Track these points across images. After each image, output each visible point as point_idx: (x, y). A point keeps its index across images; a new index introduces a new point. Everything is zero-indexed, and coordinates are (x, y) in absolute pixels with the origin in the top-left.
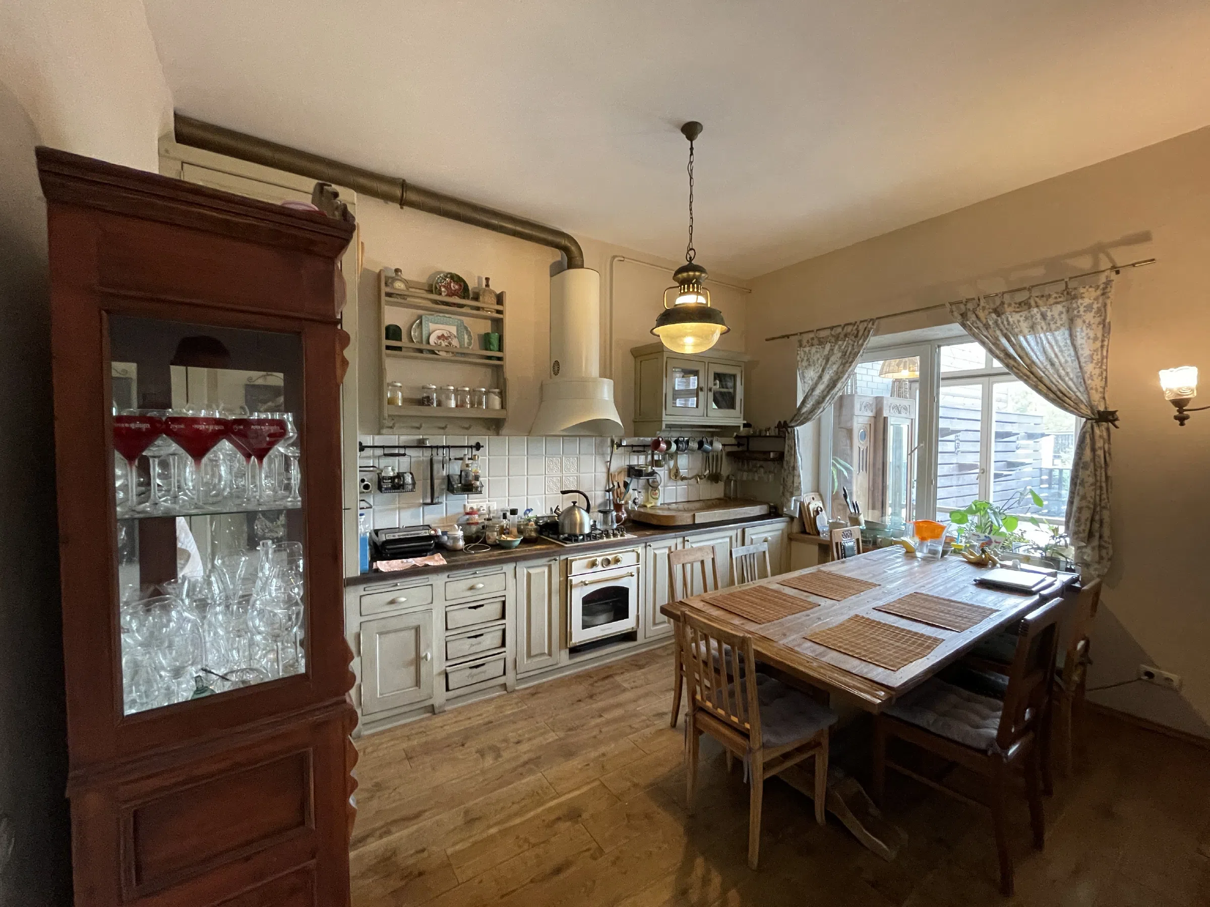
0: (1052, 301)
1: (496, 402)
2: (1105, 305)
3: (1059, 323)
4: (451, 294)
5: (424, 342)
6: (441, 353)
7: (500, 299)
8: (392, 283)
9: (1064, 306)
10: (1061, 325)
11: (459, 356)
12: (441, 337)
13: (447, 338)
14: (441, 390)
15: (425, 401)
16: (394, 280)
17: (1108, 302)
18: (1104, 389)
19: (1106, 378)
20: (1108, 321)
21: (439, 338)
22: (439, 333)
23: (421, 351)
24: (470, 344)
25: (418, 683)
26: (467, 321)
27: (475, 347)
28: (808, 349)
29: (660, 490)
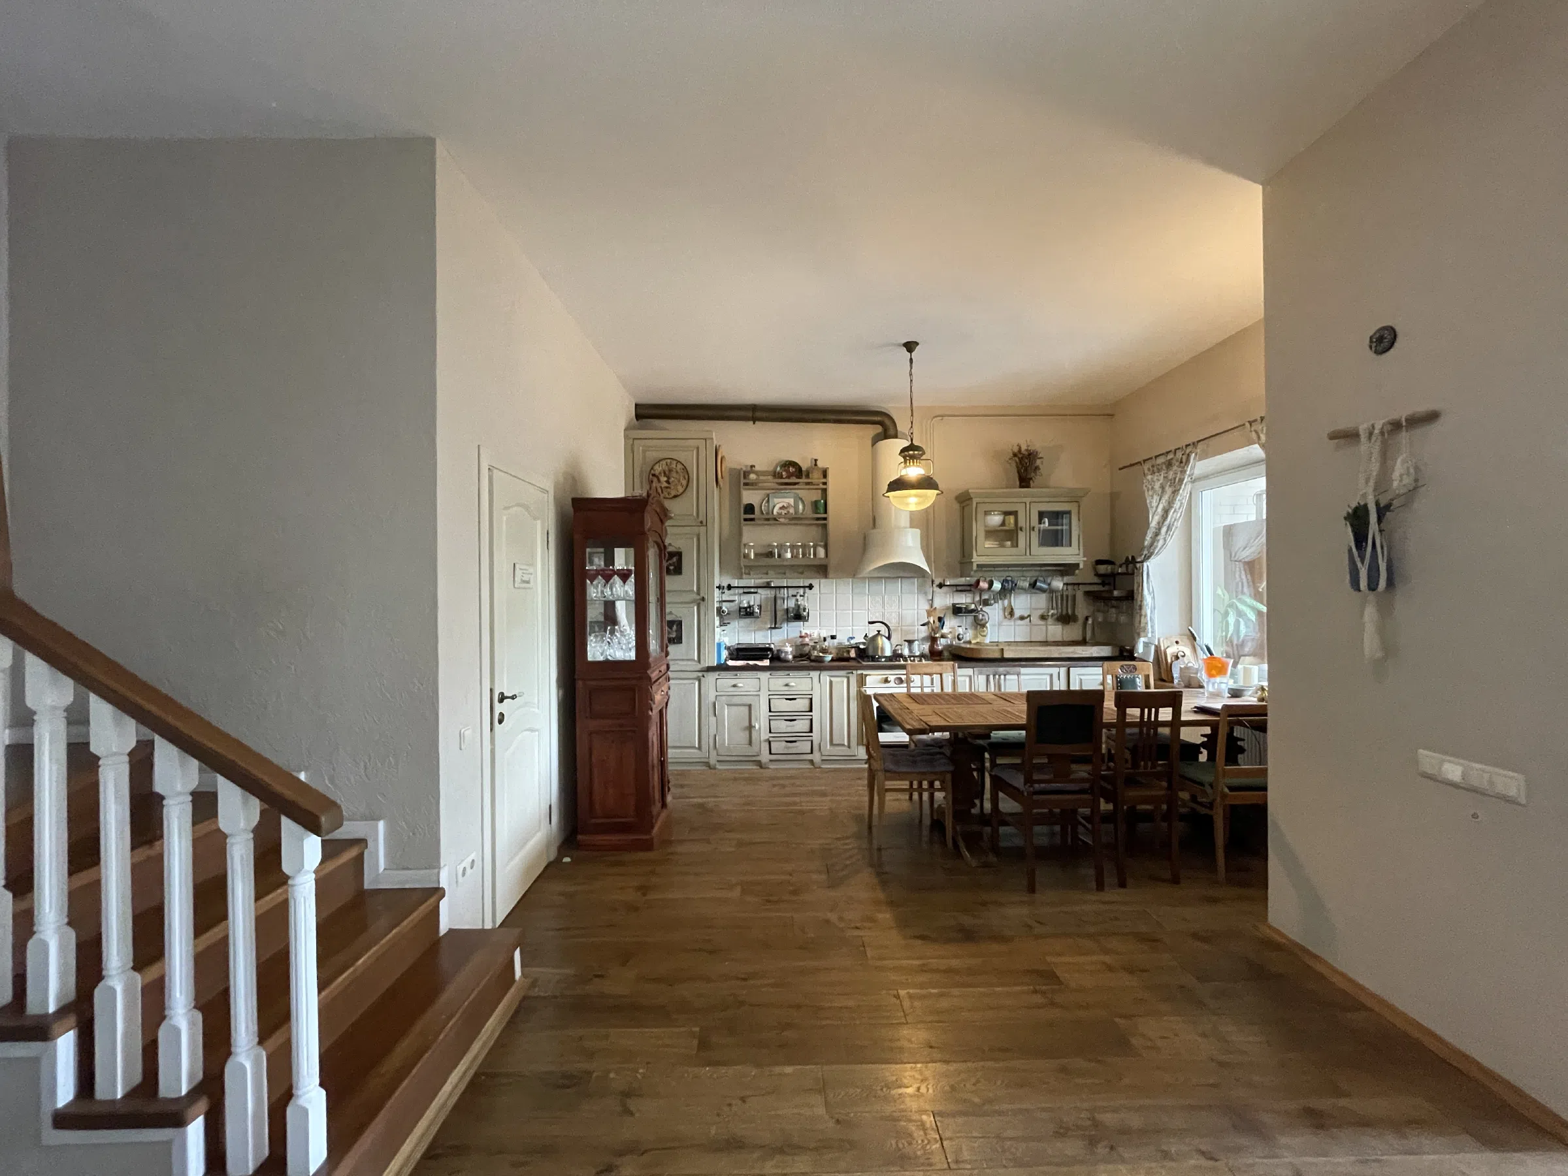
1: (821, 552)
4: (790, 476)
5: (771, 513)
6: (781, 520)
7: (825, 473)
8: (748, 476)
11: (795, 520)
12: (783, 508)
13: (786, 508)
14: (781, 547)
15: (770, 554)
16: (749, 473)
21: (781, 508)
22: (781, 505)
23: (768, 520)
24: (804, 510)
25: (750, 743)
26: (801, 493)
27: (809, 513)
28: (1149, 477)
29: (987, 628)
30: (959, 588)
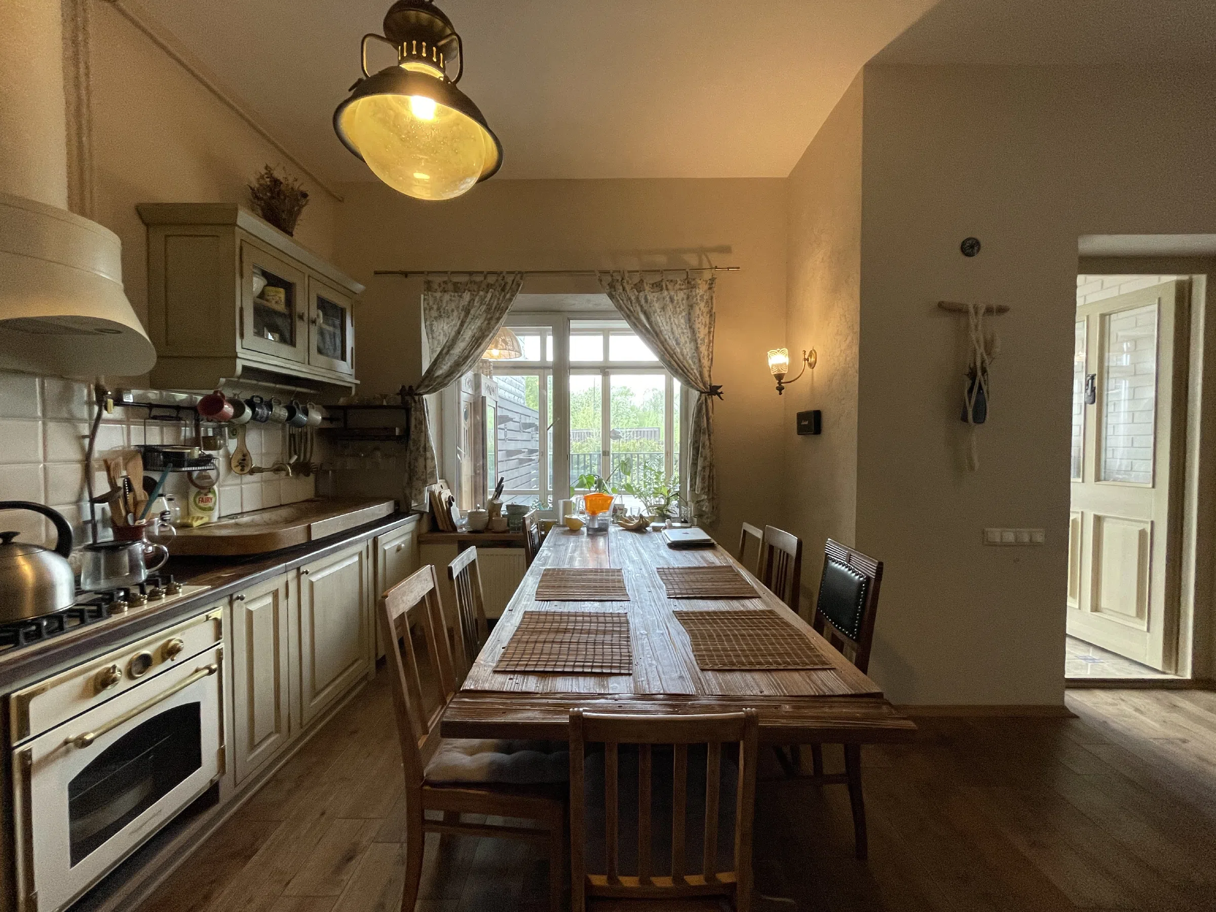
0: (677, 286)
2: (712, 298)
3: (682, 307)
9: (685, 294)
10: (683, 310)
17: (714, 295)
18: (710, 368)
19: (712, 358)
20: (714, 311)
28: (438, 295)
29: (214, 493)
30: (155, 412)
